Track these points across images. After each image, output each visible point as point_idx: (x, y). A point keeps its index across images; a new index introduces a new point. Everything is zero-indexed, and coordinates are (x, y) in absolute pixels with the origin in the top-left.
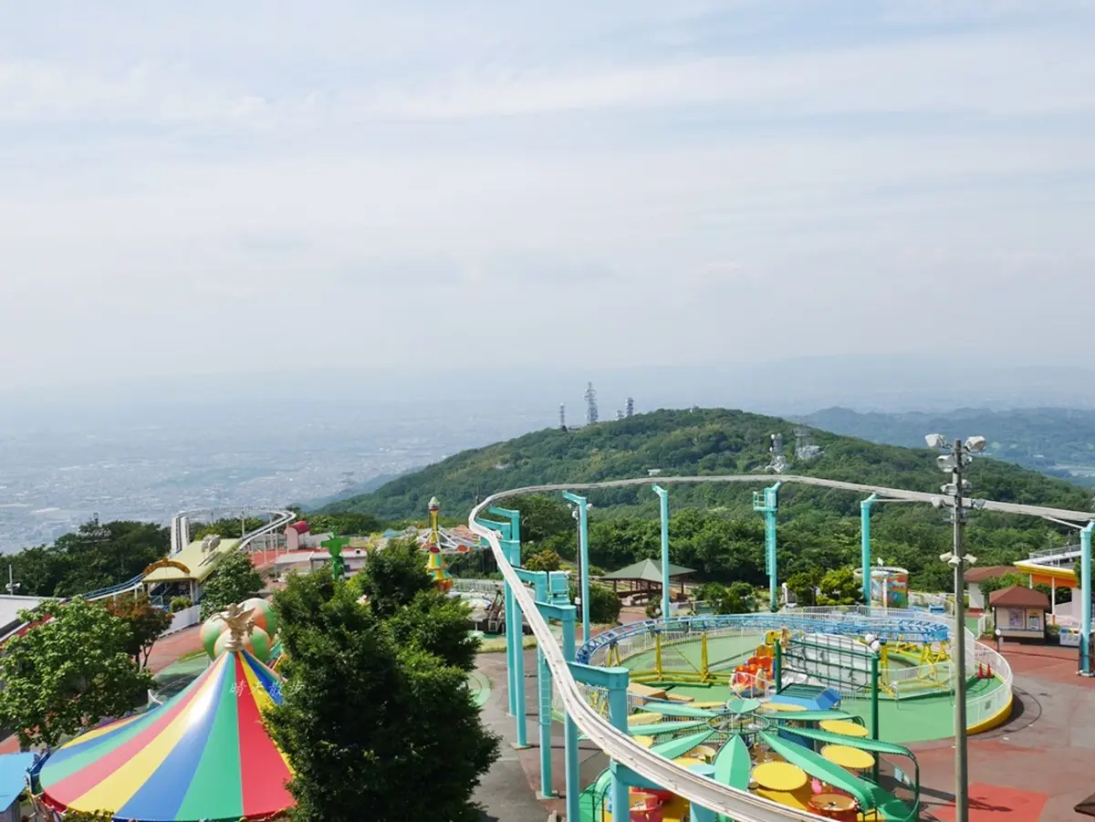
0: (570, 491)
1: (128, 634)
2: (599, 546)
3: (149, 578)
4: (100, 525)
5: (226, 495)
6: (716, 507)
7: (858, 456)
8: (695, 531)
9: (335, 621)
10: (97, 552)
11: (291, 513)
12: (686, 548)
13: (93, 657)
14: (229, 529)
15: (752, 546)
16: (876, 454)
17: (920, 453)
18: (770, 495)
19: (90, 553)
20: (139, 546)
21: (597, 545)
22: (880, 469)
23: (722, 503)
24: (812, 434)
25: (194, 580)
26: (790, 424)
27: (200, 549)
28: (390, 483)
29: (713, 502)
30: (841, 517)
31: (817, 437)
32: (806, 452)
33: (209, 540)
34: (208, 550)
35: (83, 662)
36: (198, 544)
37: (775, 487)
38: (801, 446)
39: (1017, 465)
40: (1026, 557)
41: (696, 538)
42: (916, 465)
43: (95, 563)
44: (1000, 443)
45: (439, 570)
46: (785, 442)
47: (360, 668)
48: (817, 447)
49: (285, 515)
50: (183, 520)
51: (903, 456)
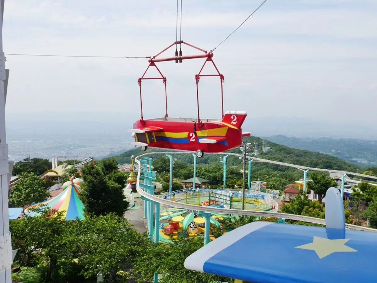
0: (168, 154)
1: (45, 183)
2: (187, 174)
3: (46, 175)
4: (30, 159)
5: (69, 154)
6: (234, 166)
7: (283, 151)
8: (218, 171)
9: (94, 174)
10: (29, 167)
11: (90, 159)
12: (214, 176)
13: (36, 187)
14: (70, 163)
15: (235, 177)
16: (289, 151)
17: (304, 152)
18: (225, 158)
19: (27, 167)
20: (43, 166)
21: (186, 174)
22: (290, 156)
23: (236, 165)
24: (268, 143)
25: (59, 176)
26: (262, 139)
27: (61, 168)
28: (126, 152)
29: (233, 164)
30: (275, 171)
31: (270, 144)
32: (265, 149)
33: (64, 165)
34: (64, 168)
35: (33, 188)
36: (61, 166)
37: (227, 156)
38: (264, 147)
39: (337, 157)
40: (299, 180)
41: (218, 173)
42: (302, 156)
43: (29, 170)
44: (335, 150)
45: (133, 177)
46: (259, 146)
47: (99, 184)
48: (270, 148)
49: (88, 159)
50: (56, 159)
51: (298, 152)
